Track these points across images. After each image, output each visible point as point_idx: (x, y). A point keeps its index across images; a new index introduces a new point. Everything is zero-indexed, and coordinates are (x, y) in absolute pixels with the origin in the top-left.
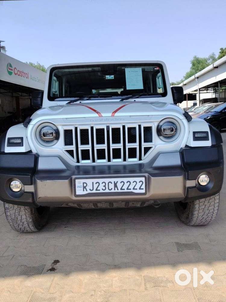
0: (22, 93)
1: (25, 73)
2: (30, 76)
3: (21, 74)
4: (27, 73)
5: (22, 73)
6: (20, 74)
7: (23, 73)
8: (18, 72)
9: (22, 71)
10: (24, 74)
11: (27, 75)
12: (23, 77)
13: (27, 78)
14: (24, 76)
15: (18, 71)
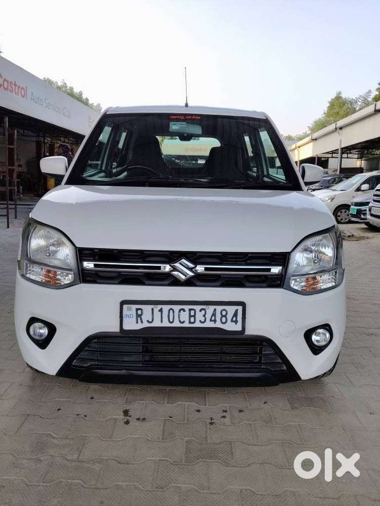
0: (25, 131)
1: (19, 87)
2: (29, 94)
3: (11, 87)
4: (25, 88)
5: (13, 86)
6: (9, 87)
7: (15, 85)
8: (5, 82)
9: (13, 83)
10: (17, 88)
11: (22, 90)
12: (16, 93)
13: (23, 97)
14: (17, 90)
15: (5, 80)
